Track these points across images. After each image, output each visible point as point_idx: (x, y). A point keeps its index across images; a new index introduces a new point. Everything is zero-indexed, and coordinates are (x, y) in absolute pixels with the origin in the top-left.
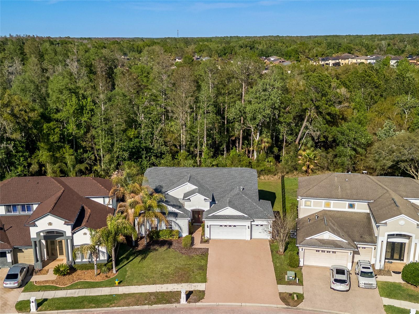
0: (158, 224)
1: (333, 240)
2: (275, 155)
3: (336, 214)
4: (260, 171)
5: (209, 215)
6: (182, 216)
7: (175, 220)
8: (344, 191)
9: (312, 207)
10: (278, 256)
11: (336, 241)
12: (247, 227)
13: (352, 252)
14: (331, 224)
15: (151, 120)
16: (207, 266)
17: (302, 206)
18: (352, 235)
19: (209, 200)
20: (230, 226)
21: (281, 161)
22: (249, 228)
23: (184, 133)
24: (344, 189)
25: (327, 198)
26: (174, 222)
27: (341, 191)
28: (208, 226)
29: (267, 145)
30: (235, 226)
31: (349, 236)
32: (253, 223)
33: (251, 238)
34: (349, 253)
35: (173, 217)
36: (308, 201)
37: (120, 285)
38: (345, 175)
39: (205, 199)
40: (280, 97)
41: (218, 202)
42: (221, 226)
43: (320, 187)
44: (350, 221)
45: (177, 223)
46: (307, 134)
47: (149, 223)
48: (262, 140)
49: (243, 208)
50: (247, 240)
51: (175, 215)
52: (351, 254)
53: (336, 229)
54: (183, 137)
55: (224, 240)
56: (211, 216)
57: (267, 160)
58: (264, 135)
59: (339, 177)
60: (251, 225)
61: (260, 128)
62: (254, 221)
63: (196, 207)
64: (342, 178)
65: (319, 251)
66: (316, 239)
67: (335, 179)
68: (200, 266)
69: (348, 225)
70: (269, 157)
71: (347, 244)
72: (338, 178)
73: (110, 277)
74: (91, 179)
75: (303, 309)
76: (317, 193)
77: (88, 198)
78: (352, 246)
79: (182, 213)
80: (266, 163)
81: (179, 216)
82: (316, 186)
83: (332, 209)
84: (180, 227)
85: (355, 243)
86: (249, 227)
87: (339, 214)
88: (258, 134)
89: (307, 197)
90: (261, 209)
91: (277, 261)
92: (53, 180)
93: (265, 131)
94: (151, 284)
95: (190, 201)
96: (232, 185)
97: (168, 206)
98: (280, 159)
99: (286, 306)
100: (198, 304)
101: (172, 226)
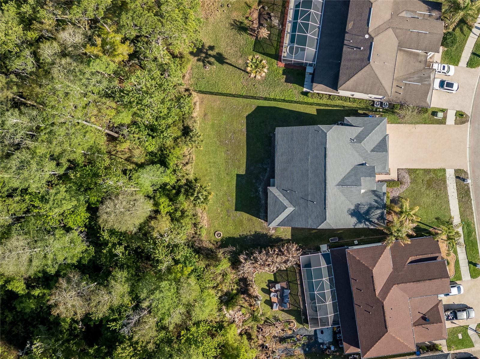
75: (472, 113)
99: (469, 122)
100: (469, 173)
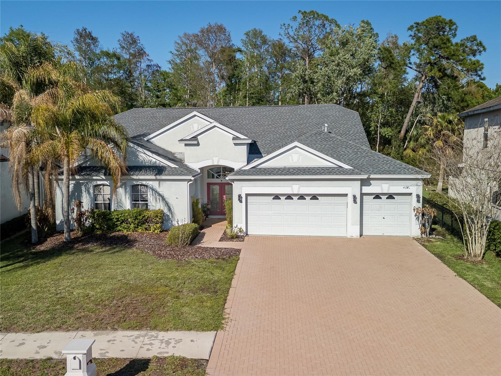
0: (111, 196)
5: (242, 169)
6: (174, 173)
7: (155, 184)
12: (350, 199)
16: (230, 284)
19: (244, 139)
20: (302, 198)
22: (355, 201)
26: (153, 190)
28: (240, 197)
32: (365, 190)
33: (361, 235)
39: (235, 138)
42: (277, 197)
45: (160, 195)
50: (349, 237)
60: (362, 195)
62: (368, 182)
68: (207, 283)
81: (166, 173)
84: (167, 204)
86: (355, 197)
95: (198, 144)
97: (140, 149)
101: (147, 201)
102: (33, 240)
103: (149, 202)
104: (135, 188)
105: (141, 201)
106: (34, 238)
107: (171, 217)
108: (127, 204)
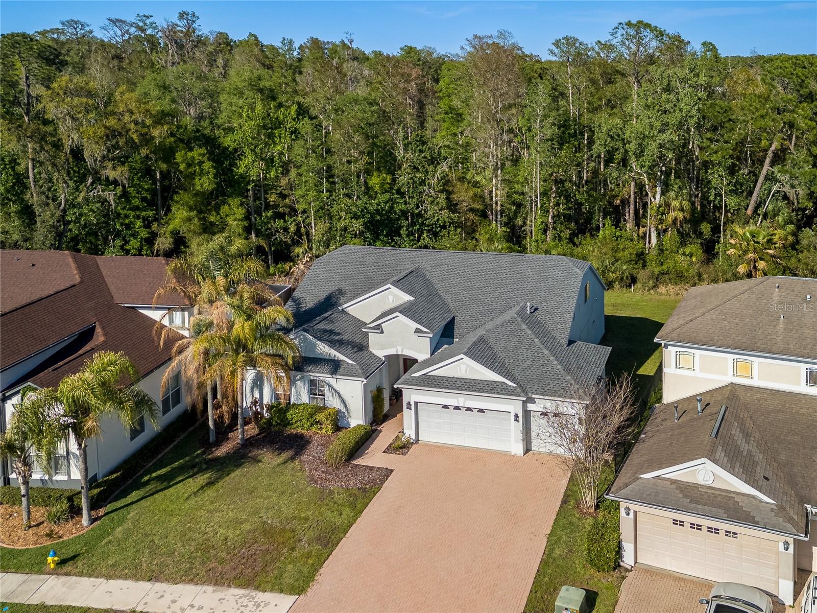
1: (727, 491)
2: (706, 239)
3: (766, 400)
4: (658, 275)
5: (412, 375)
6: (350, 373)
7: (332, 381)
8: (794, 332)
9: (697, 373)
10: (574, 520)
11: (738, 494)
12: (513, 417)
13: (791, 541)
14: (736, 432)
15: (423, 155)
17: (670, 367)
18: (803, 477)
19: (426, 332)
20: (469, 409)
21: (718, 253)
22: (517, 420)
23: (499, 186)
24: (795, 324)
25: (740, 348)
26: (330, 386)
27: (785, 329)
28: (409, 404)
29: (680, 215)
30: (481, 411)
31: (791, 481)
32: (530, 407)
33: (527, 451)
34: (781, 547)
35: (327, 373)
36: (684, 353)
37: (59, 571)
38: (804, 283)
39: (417, 331)
40: (701, 106)
41: (460, 339)
42: (446, 407)
43: (725, 314)
44: (808, 427)
45: (336, 391)
46: (774, 193)
47: (271, 385)
48: (668, 205)
49: (512, 361)
50: (513, 454)
51: (335, 367)
52: (787, 549)
53: (749, 452)
54: (496, 194)
55: (453, 449)
56: (419, 377)
57: (681, 251)
58: (672, 194)
59: (787, 289)
60: (525, 412)
61: (663, 177)
62: (532, 401)
63: (397, 351)
64: (796, 292)
65: (682, 524)
66: (673, 482)
67: (772, 294)
69: (796, 438)
70: (691, 243)
71: (772, 510)
72: (782, 290)
73: (60, 537)
74: (161, 264)
76: (711, 331)
77: (133, 308)
78: (790, 520)
79: (350, 362)
80: (680, 258)
81: (341, 370)
82: (711, 313)
83: (756, 382)
84: (343, 401)
85: (809, 507)
86: (516, 416)
87: (776, 402)
88: (659, 189)
89: (680, 342)
90: (559, 367)
91: (564, 538)
92: (71, 260)
93: (675, 184)
94: (143, 579)
95: (382, 332)
96: (512, 298)
97: (319, 343)
98: (714, 248)
101: (324, 396)
102: (211, 440)
103: (325, 397)
104: (313, 383)
105: (319, 395)
106: (212, 438)
107: (346, 414)
108: (305, 398)
